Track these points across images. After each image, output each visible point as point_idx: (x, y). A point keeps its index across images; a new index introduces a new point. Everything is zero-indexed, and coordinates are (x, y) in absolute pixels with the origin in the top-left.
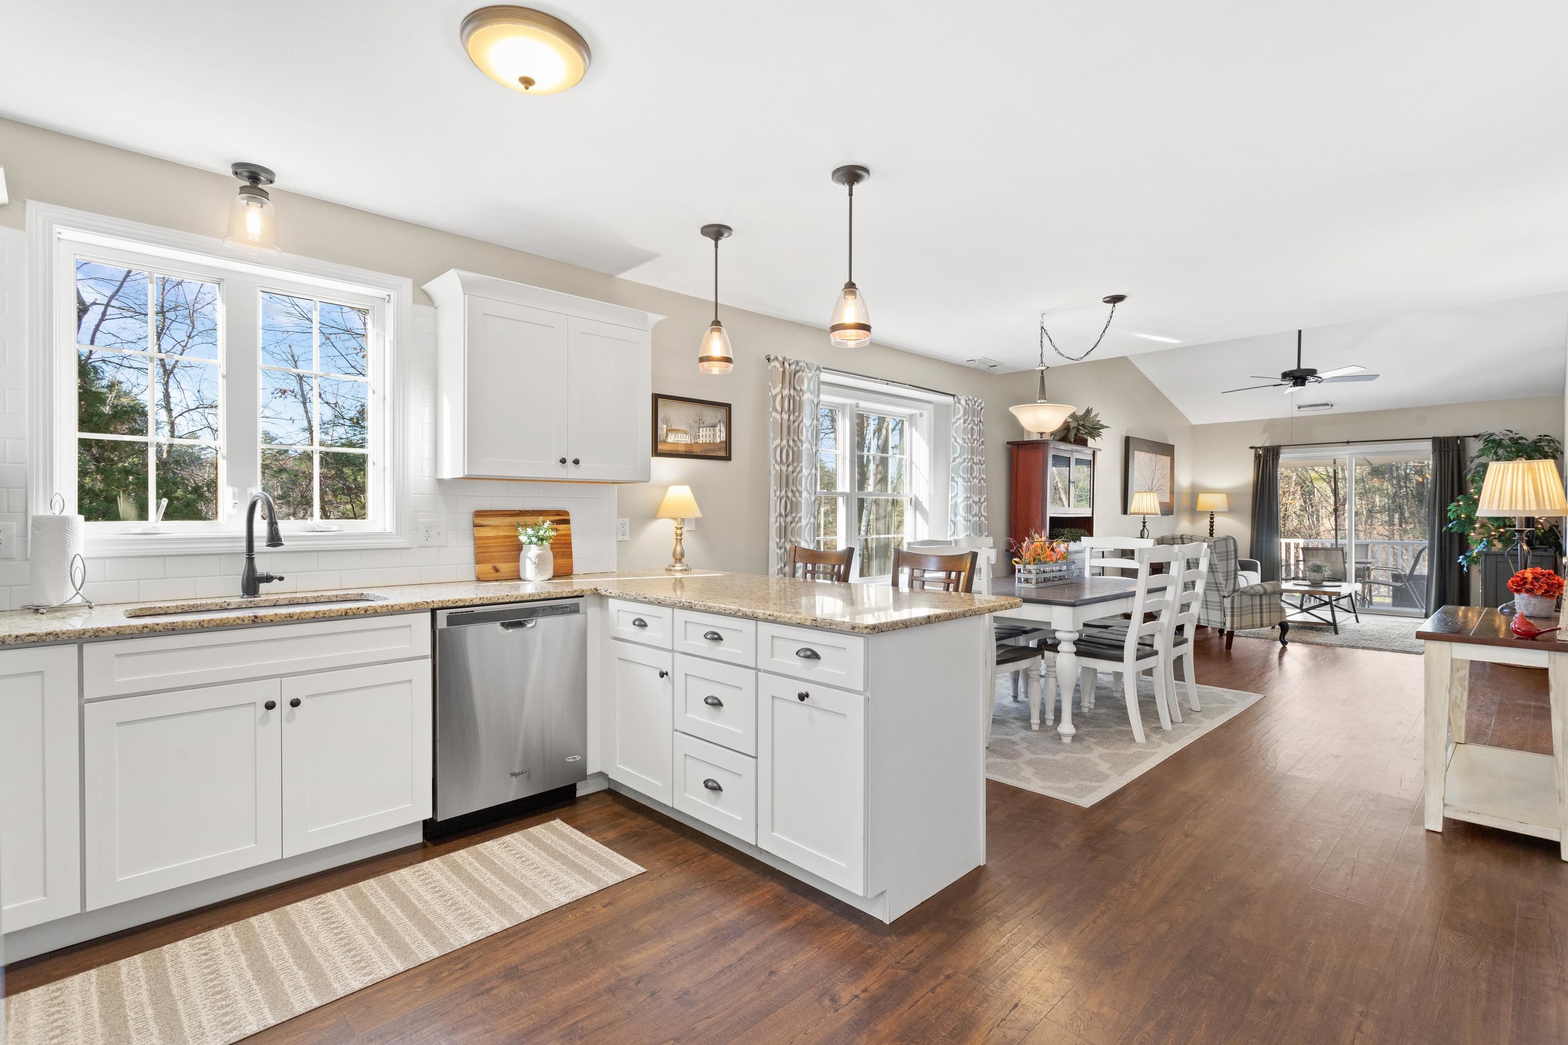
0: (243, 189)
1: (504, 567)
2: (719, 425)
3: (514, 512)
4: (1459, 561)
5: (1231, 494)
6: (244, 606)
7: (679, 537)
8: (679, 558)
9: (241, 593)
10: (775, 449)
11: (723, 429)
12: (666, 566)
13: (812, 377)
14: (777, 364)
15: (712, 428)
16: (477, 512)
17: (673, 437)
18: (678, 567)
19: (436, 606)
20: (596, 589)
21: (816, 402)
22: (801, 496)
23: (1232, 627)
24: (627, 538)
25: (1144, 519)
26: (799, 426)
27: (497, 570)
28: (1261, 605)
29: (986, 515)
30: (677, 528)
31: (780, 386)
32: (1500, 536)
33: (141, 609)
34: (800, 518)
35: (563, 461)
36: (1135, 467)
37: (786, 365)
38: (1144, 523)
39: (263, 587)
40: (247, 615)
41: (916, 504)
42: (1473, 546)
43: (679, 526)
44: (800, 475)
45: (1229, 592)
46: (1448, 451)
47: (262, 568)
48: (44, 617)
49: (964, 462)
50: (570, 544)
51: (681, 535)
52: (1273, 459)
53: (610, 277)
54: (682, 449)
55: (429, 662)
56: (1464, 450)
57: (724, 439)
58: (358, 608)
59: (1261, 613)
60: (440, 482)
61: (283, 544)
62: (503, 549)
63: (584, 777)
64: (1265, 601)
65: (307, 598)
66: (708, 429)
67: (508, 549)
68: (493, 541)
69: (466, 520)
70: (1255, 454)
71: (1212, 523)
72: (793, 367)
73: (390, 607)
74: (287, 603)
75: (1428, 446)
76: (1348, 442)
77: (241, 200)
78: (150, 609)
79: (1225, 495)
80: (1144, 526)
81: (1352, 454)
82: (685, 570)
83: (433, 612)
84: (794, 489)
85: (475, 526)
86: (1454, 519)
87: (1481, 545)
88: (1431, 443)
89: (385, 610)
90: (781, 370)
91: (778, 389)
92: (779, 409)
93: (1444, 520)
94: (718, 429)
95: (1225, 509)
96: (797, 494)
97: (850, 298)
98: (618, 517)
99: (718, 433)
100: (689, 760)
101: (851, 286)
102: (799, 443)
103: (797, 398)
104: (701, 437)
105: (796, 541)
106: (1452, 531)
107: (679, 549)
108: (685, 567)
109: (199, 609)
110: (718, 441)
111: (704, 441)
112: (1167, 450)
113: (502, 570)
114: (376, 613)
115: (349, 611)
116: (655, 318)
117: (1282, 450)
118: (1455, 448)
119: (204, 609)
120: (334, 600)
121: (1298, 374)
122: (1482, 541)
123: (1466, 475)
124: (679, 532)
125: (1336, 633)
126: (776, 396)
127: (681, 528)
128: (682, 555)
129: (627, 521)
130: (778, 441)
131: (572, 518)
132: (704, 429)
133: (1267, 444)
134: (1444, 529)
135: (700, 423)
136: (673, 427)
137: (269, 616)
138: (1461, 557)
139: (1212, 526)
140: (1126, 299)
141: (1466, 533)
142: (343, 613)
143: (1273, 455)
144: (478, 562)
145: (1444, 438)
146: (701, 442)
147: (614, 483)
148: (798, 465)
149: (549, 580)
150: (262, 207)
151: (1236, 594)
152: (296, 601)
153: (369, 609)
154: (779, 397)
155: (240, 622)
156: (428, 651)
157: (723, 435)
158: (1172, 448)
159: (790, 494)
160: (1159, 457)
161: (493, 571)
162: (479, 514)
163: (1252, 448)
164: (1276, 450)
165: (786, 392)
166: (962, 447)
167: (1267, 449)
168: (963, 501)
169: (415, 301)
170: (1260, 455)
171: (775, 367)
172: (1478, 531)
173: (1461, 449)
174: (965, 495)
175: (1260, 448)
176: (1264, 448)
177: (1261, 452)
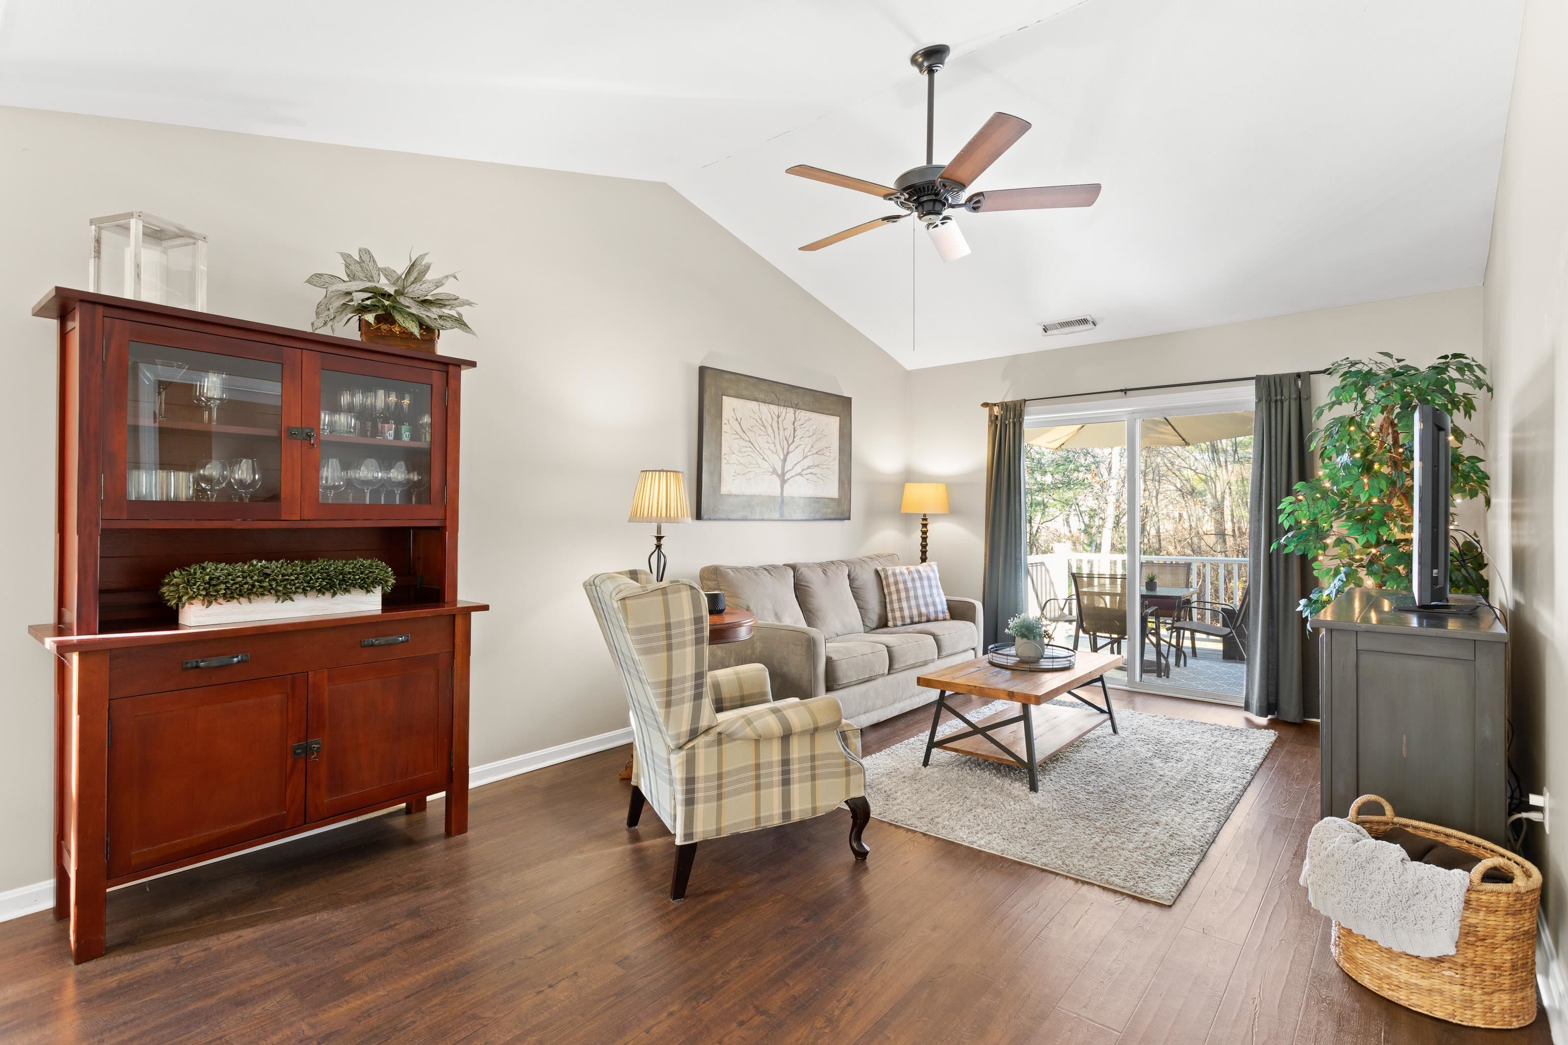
4: (1299, 609)
5: (952, 486)
23: (688, 835)
25: (659, 529)
28: (786, 762)
32: (1371, 563)
36: (725, 428)
38: (659, 538)
42: (1325, 580)
45: (678, 736)
46: (1281, 400)
52: (1016, 423)
56: (1309, 398)
59: (786, 782)
64: (798, 749)
70: (990, 416)
71: (924, 533)
75: (1250, 392)
76: (1125, 391)
79: (943, 487)
81: (1133, 413)
86: (1290, 529)
87: (1336, 581)
88: (1254, 386)
93: (1274, 531)
95: (946, 511)
106: (1287, 551)
112: (829, 403)
117: (1029, 409)
118: (1294, 396)
122: (1337, 572)
123: (1311, 441)
125: (1034, 788)
133: (1008, 399)
134: (1274, 546)
138: (1303, 602)
139: (924, 539)
141: (1310, 557)
143: (1016, 416)
145: (1275, 376)
151: (701, 741)
158: (848, 401)
160: (805, 414)
163: (985, 405)
164: (1020, 408)
167: (1005, 406)
170: (996, 417)
172: (1332, 551)
173: (1304, 396)
175: (996, 405)
176: (1002, 404)
177: (997, 412)
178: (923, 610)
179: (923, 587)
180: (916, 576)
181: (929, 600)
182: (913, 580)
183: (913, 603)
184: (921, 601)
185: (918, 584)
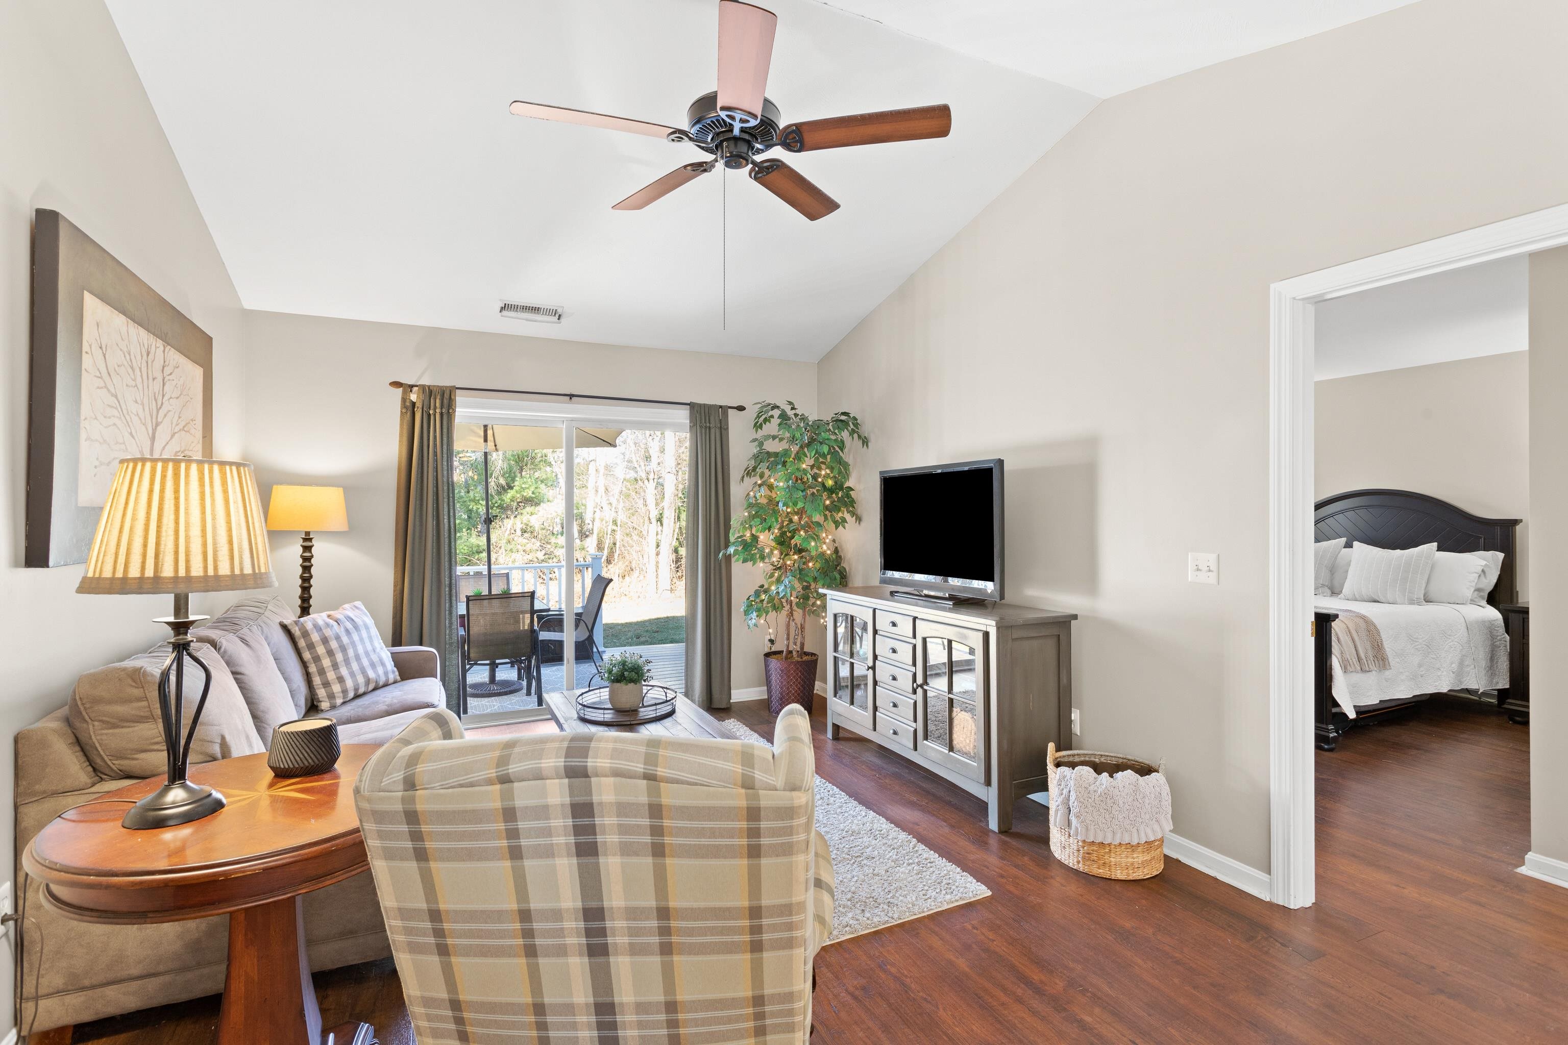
38: (182, 628)
52: (442, 414)
56: (726, 428)
70: (404, 400)
71: (307, 559)
75: (682, 416)
76: (571, 396)
79: (341, 490)
81: (573, 420)
88: (688, 412)
95: (344, 527)
133: (426, 381)
143: (442, 407)
145: (703, 405)
158: (210, 342)
160: (173, 355)
163: (395, 385)
164: (446, 396)
167: (429, 392)
170: (414, 404)
173: (723, 426)
175: (412, 386)
176: (423, 387)
177: (413, 397)
178: (371, 674)
179: (362, 640)
180: (349, 626)
181: (374, 658)
182: (347, 631)
183: (355, 666)
184: (365, 662)
185: (355, 637)
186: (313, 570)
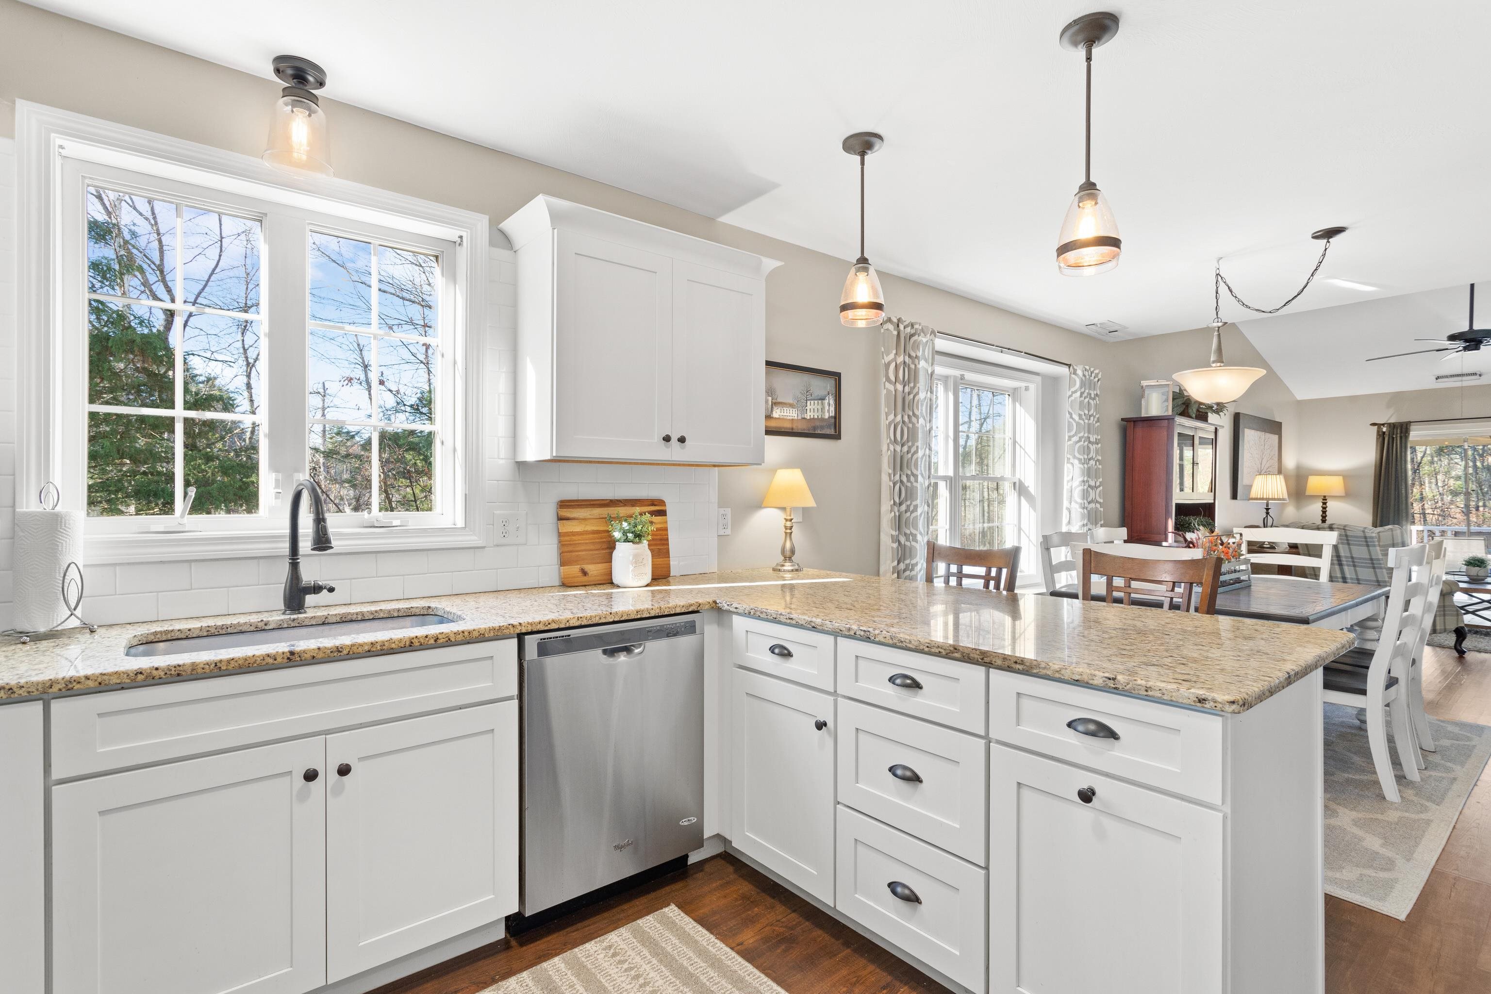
0: (286, 92)
1: (595, 570)
2: (827, 398)
3: (603, 502)
5: (1348, 476)
6: (286, 626)
7: (788, 531)
8: (789, 555)
9: (283, 608)
10: (890, 424)
11: (832, 402)
12: (774, 565)
13: (927, 341)
14: (890, 327)
15: (820, 401)
16: (562, 502)
17: (778, 411)
18: (788, 566)
19: (524, 631)
20: (715, 602)
21: (930, 372)
22: (916, 481)
24: (728, 532)
25: (1267, 505)
26: (914, 397)
27: (585, 573)
29: (1102, 501)
30: (786, 520)
31: (894, 352)
33: (155, 633)
34: (916, 507)
35: (667, 439)
36: (1245, 446)
37: (901, 327)
38: (1267, 509)
39: (310, 599)
40: (281, 651)
41: (1021, 489)
43: (789, 518)
44: (915, 457)
47: (308, 576)
48: (27, 647)
49: (1080, 441)
50: (667, 539)
51: (791, 528)
52: (1401, 437)
53: (711, 220)
54: (787, 425)
55: (516, 702)
57: (833, 414)
58: (426, 637)
60: (522, 466)
61: (332, 548)
62: (592, 547)
63: (699, 843)
65: (362, 613)
66: (816, 402)
67: (598, 546)
68: (580, 537)
69: (549, 512)
70: (1378, 432)
71: (1324, 508)
72: (908, 330)
73: (466, 634)
74: (339, 620)
77: (283, 105)
78: (167, 632)
79: (1341, 478)
80: (1268, 513)
82: (797, 570)
83: (521, 637)
84: (909, 473)
85: (560, 519)
89: (460, 638)
90: (895, 333)
91: (892, 356)
92: (893, 379)
94: (826, 402)
95: (1343, 494)
96: (912, 479)
97: (1088, 204)
98: (720, 506)
99: (827, 408)
100: (860, 848)
101: (1089, 188)
102: (914, 419)
103: (913, 366)
104: (808, 411)
105: (911, 533)
107: (788, 545)
108: (796, 567)
109: (229, 630)
110: (827, 416)
111: (812, 417)
112: (1274, 427)
113: (590, 574)
114: (448, 642)
115: (415, 641)
116: (770, 264)
117: (1413, 427)
119: (235, 631)
120: (396, 614)
121: (1469, 337)
124: (789, 524)
126: (889, 364)
127: (791, 520)
128: (793, 552)
129: (728, 511)
130: (891, 417)
131: (669, 509)
132: (812, 402)
133: (1392, 421)
135: (808, 395)
136: (779, 400)
137: (310, 650)
139: (1324, 512)
140: (1347, 231)
142: (408, 643)
143: (1401, 432)
144: (563, 563)
146: (808, 418)
147: (715, 466)
148: (913, 445)
149: (647, 586)
150: (310, 115)
152: (349, 618)
153: (440, 637)
154: (893, 365)
155: (271, 661)
156: (515, 691)
157: (832, 409)
158: (1279, 425)
159: (904, 479)
160: (1268, 435)
161: (580, 574)
162: (564, 504)
163: (1374, 424)
164: (1404, 427)
165: (900, 359)
166: (1078, 424)
167: (1393, 426)
168: (1078, 486)
169: (492, 244)
170: (1384, 433)
171: (887, 330)
174: (1081, 479)
175: (1383, 425)
176: (1389, 425)
177: (1384, 429)
186: (1327, 513)
